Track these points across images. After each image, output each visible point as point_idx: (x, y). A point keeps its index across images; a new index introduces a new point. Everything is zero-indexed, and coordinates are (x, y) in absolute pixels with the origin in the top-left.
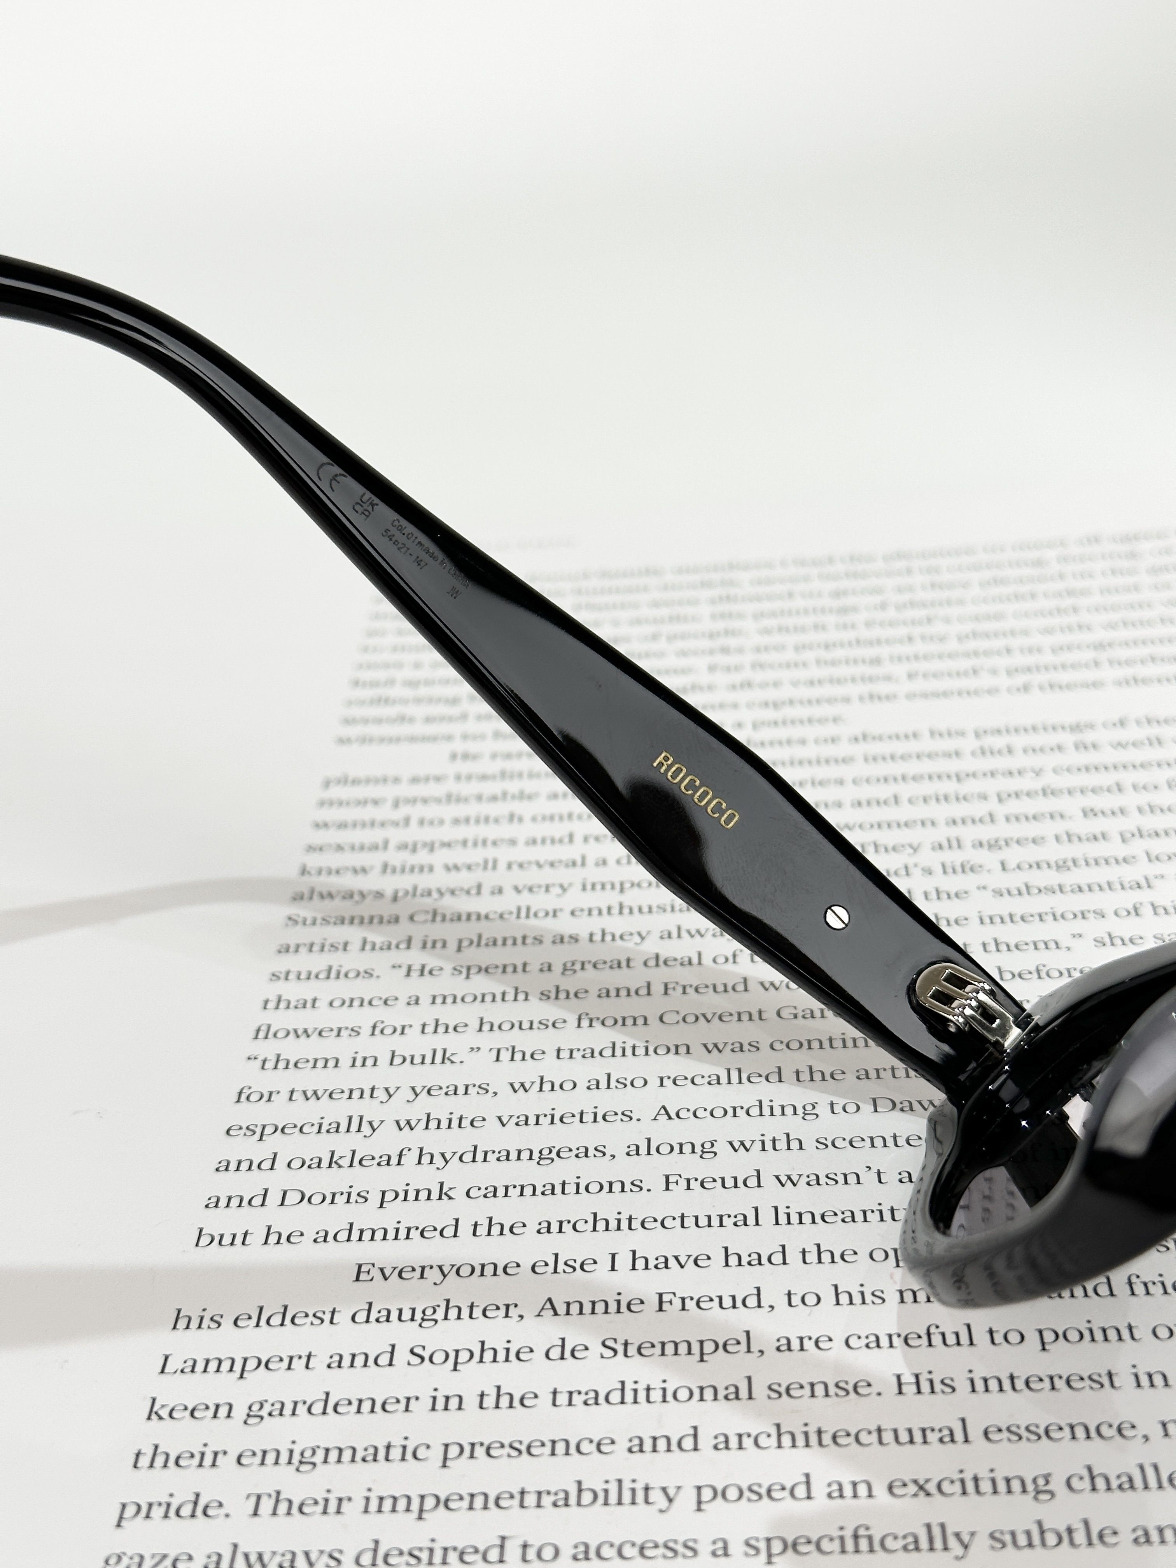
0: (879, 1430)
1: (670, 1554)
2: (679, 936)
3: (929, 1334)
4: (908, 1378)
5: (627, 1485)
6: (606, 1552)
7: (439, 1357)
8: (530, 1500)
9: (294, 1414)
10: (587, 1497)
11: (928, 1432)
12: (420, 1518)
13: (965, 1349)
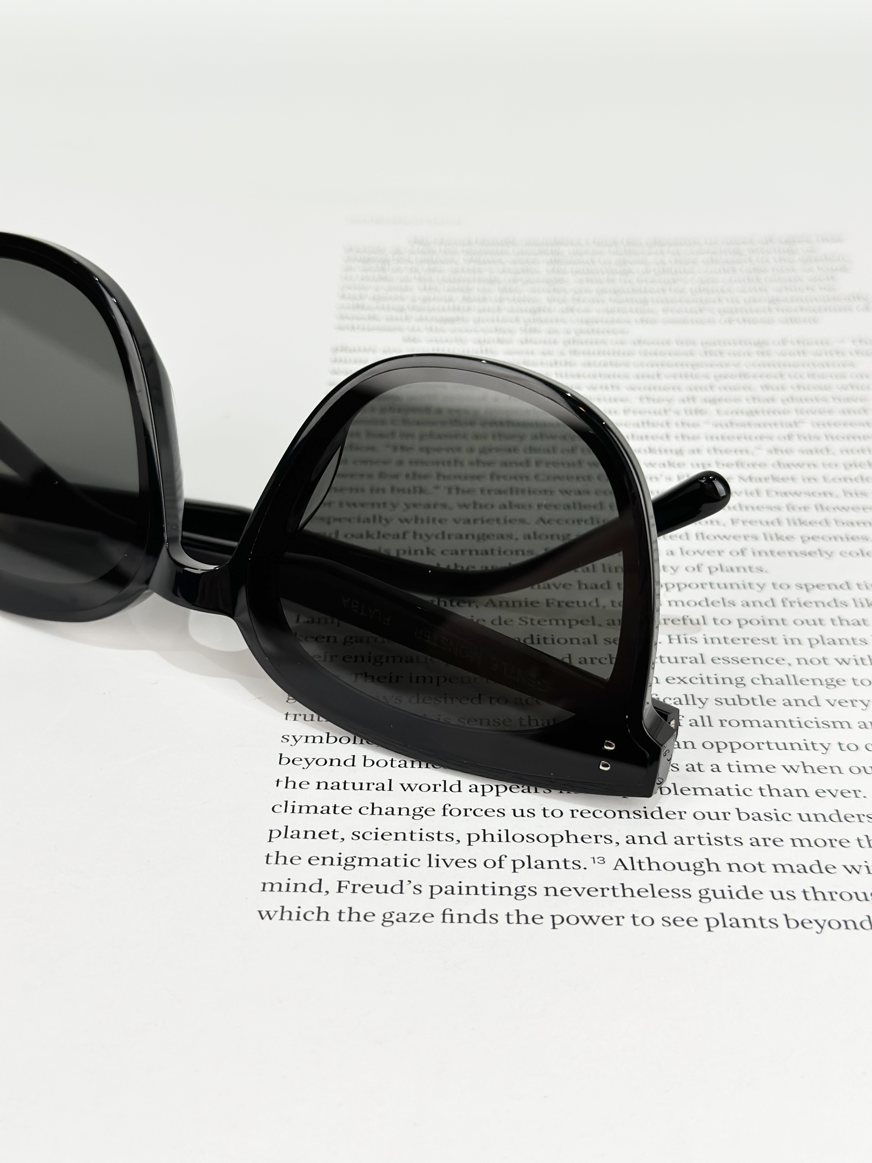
4: (674, 637)
11: (685, 659)
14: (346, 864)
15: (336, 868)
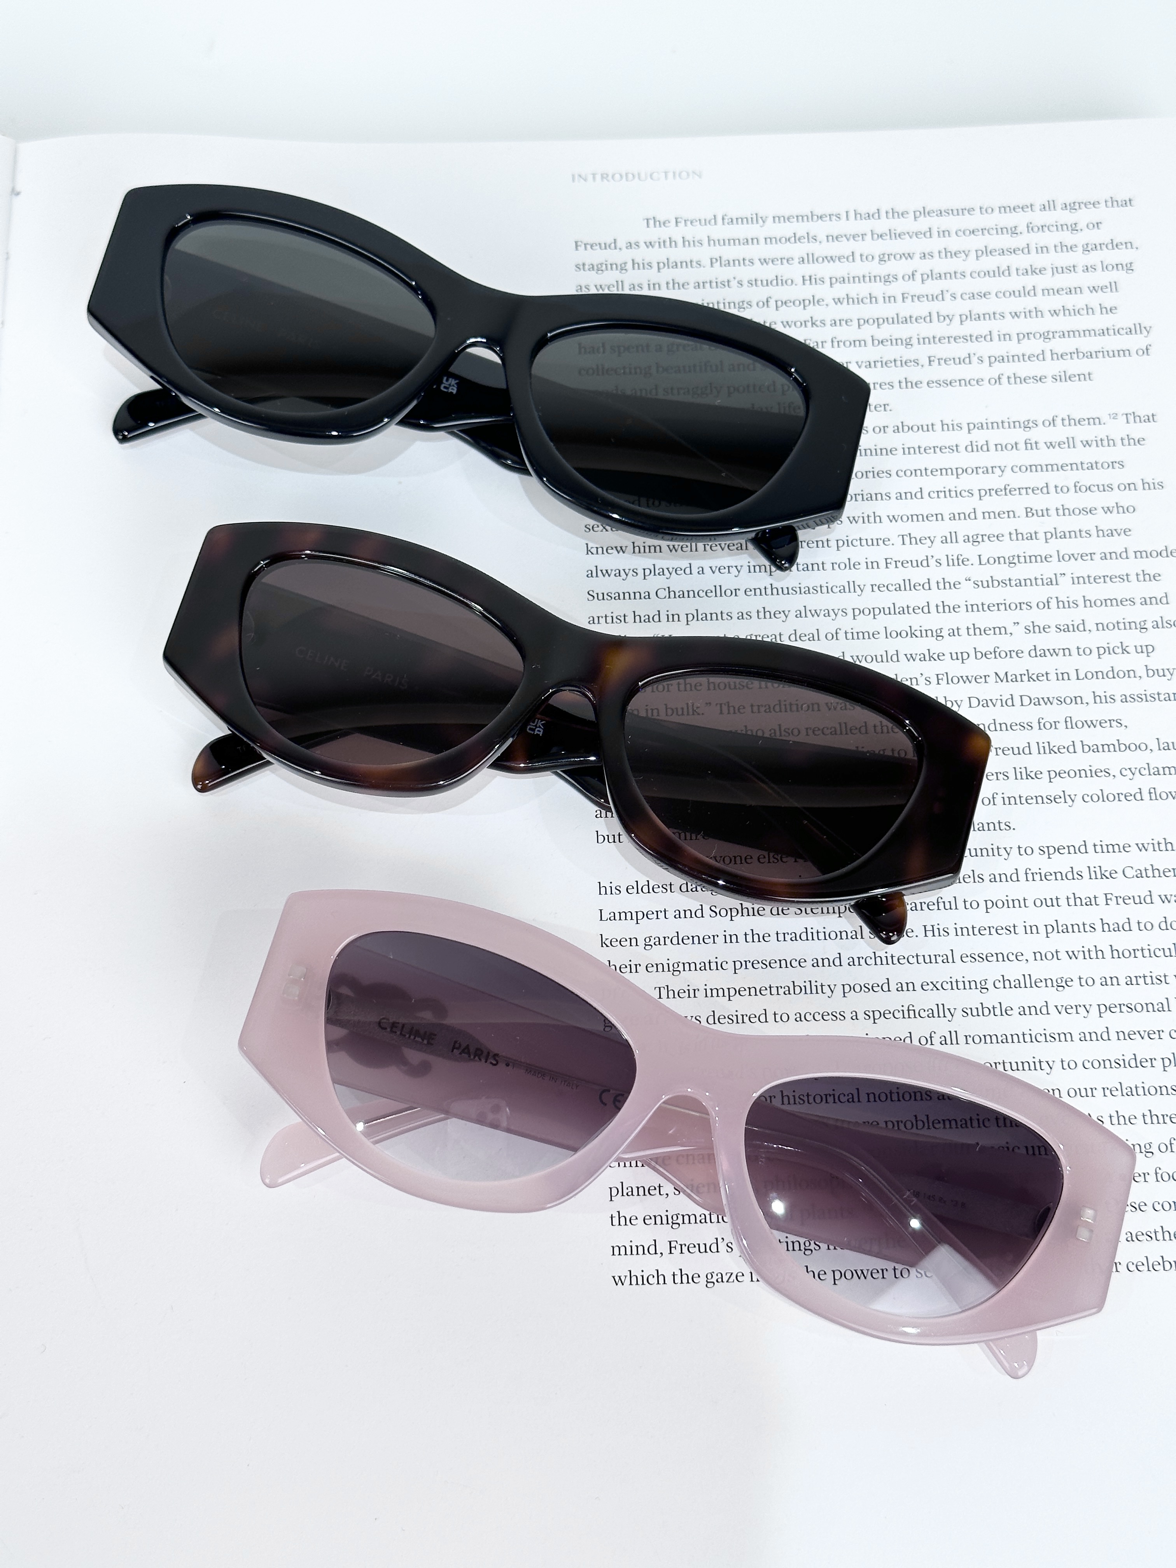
0: (917, 956)
1: (835, 1018)
2: (806, 616)
3: (938, 903)
4: (929, 928)
5: (813, 984)
6: (809, 1017)
7: (723, 912)
8: (774, 991)
9: (665, 944)
10: (798, 990)
11: (937, 957)
12: (729, 1000)
13: (954, 911)
14: (673, 1223)
15: (665, 1226)
